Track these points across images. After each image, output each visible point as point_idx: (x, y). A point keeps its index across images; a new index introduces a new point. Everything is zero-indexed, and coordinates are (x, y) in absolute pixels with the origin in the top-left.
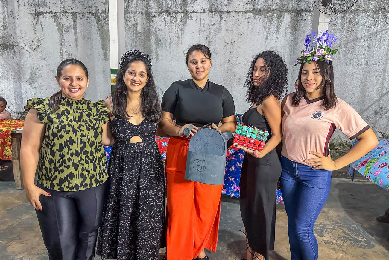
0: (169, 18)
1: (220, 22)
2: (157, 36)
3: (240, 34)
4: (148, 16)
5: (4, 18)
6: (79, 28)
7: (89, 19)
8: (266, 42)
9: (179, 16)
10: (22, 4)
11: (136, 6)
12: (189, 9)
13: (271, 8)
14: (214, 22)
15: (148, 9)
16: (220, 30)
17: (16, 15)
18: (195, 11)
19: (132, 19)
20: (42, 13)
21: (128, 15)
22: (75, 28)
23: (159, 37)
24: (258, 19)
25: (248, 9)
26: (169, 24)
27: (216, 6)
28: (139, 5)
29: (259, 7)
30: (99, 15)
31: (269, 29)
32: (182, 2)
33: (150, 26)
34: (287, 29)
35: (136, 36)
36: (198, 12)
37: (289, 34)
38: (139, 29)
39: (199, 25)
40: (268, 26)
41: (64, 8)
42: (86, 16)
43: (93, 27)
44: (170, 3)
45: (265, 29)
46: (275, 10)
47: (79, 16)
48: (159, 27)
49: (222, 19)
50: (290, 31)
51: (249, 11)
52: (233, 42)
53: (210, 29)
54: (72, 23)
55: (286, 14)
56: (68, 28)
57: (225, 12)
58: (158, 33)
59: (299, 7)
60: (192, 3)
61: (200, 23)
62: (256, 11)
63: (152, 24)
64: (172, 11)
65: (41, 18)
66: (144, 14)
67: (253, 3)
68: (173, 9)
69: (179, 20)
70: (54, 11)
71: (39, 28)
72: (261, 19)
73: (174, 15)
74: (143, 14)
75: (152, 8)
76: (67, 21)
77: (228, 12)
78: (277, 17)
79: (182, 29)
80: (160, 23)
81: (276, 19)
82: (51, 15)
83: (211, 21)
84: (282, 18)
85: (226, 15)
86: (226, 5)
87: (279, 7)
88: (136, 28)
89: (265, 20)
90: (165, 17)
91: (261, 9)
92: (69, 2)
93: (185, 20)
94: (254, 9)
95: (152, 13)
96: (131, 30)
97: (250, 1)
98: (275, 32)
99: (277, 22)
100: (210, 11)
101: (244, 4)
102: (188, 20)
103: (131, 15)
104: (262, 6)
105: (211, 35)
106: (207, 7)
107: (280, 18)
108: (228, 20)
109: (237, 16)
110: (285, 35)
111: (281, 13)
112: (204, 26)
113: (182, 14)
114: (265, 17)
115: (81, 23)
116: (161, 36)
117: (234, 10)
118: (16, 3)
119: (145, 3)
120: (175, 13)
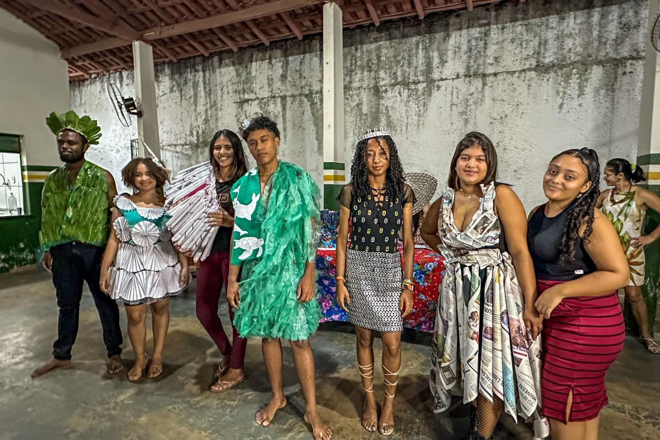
0: (406, 91)
1: (483, 89)
2: (389, 117)
3: (515, 104)
4: (377, 91)
5: (206, 110)
6: (289, 115)
7: (301, 102)
8: (559, 112)
9: (421, 87)
10: (226, 92)
11: (362, 80)
12: (436, 75)
13: (568, 60)
14: (473, 89)
15: (377, 83)
16: (482, 100)
17: (219, 106)
18: (444, 77)
19: (355, 97)
20: (247, 101)
21: (351, 92)
22: (284, 116)
23: (391, 118)
24: (545, 80)
25: (527, 66)
26: (405, 100)
27: (476, 67)
28: (365, 78)
29: (547, 61)
30: (314, 96)
31: (564, 93)
32: (425, 68)
33: (379, 104)
34: (597, 90)
35: (361, 119)
36: (449, 78)
37: (601, 97)
38: (365, 109)
39: (450, 97)
40: (563, 88)
41: (272, 92)
42: (298, 99)
43: (306, 113)
44: (408, 70)
45: (558, 93)
46: (575, 62)
47: (289, 100)
48: (391, 104)
49: (486, 85)
50: (603, 92)
51: (530, 70)
52: (503, 116)
53: (467, 100)
54: (280, 109)
55: (595, 67)
56: (276, 116)
57: (491, 74)
58: (390, 113)
59: (618, 54)
60: (440, 67)
61: (452, 94)
62: (541, 69)
63: (382, 102)
64: (410, 81)
65: (246, 106)
66: (372, 90)
67: (536, 56)
68: (412, 78)
69: (420, 93)
70: (260, 97)
72: (551, 79)
73: (413, 87)
74: (370, 89)
75: (383, 79)
76: (275, 108)
77: (495, 75)
78: (578, 73)
79: (424, 104)
80: (394, 99)
81: (577, 76)
82: (256, 102)
83: (468, 90)
84: (587, 73)
85: (492, 78)
86: (492, 64)
87: (582, 57)
88: (361, 109)
89: (557, 80)
90: (400, 89)
91: (551, 64)
92: (278, 84)
93: (429, 92)
94: (538, 66)
95: (382, 86)
96: (354, 112)
97: (531, 54)
98: (576, 96)
99: (579, 81)
100: (467, 76)
101: (521, 59)
102: (433, 91)
103: (355, 92)
104: (551, 59)
105: (469, 109)
106: (462, 71)
107: (585, 75)
108: (495, 85)
109: (509, 79)
110: (593, 99)
111: (586, 66)
112: (458, 98)
113: (425, 84)
114: (558, 75)
115: (291, 109)
116: (395, 117)
117: (504, 70)
118: (219, 91)
119: (372, 74)
120: (415, 83)
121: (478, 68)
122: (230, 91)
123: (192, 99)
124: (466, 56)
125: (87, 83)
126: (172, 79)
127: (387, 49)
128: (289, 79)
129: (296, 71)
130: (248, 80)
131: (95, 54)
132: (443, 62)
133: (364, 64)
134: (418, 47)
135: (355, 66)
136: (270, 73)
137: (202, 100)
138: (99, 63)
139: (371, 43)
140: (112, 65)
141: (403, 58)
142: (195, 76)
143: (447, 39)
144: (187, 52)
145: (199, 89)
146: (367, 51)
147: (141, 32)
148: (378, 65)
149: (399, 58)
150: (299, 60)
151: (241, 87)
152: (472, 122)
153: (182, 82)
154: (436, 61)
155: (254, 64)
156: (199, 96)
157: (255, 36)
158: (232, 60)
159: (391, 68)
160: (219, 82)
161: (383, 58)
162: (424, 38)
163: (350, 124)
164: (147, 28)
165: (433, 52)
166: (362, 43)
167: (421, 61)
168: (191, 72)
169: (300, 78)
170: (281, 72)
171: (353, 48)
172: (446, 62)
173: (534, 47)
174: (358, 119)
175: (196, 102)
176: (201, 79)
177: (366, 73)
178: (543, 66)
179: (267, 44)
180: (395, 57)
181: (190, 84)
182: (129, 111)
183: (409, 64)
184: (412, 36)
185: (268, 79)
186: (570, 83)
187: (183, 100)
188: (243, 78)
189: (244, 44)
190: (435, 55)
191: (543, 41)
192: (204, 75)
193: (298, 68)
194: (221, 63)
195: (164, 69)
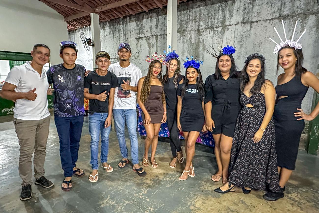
0: (213, 31)
1: (250, 29)
2: (204, 44)
3: (266, 37)
4: (199, 32)
6: (159, 44)
9: (220, 29)
10: (132, 34)
11: (192, 26)
12: (227, 23)
13: (296, 13)
14: (245, 30)
15: (199, 27)
16: (250, 35)
17: (129, 40)
18: (231, 24)
19: (188, 35)
20: (141, 38)
21: (187, 33)
22: (156, 44)
23: (205, 45)
25: (274, 17)
26: (212, 36)
27: (247, 18)
28: (194, 26)
29: (285, 13)
32: (222, 19)
33: (199, 38)
34: (311, 28)
35: (191, 46)
36: (234, 24)
37: (313, 32)
38: (193, 41)
42: (163, 36)
44: (214, 21)
46: (300, 14)
47: (159, 37)
48: (205, 38)
49: (252, 27)
50: (314, 29)
51: (275, 18)
52: (260, 43)
53: (242, 35)
54: (155, 42)
55: (311, 16)
56: (153, 45)
57: (255, 22)
58: (205, 42)
60: (230, 18)
63: (201, 37)
64: (215, 26)
65: (140, 41)
67: (279, 11)
68: (216, 25)
69: (219, 32)
70: (146, 36)
71: (139, 46)
72: (286, 23)
73: (216, 29)
75: (202, 26)
76: (153, 41)
77: (257, 22)
78: (301, 20)
79: (221, 38)
80: (207, 35)
81: (301, 21)
82: (145, 38)
83: (243, 30)
84: (306, 19)
85: (255, 24)
86: (256, 16)
87: (304, 11)
88: (191, 41)
89: (289, 24)
90: (210, 31)
91: (287, 15)
92: (154, 30)
93: (223, 32)
94: (280, 16)
95: (201, 29)
96: (188, 42)
97: (276, 10)
98: (299, 32)
99: (301, 24)
100: (243, 23)
101: (271, 13)
102: (225, 31)
103: (188, 32)
104: (287, 12)
105: (243, 40)
106: (240, 20)
107: (305, 20)
108: (257, 27)
109: (264, 24)
110: (309, 33)
111: (306, 16)
112: (238, 34)
113: (222, 28)
114: (290, 21)
115: (160, 41)
116: (207, 44)
117: (262, 19)
118: (129, 34)
119: (197, 23)
120: (217, 27)
121: (249, 18)
122: (134, 33)
123: (118, 37)
124: (243, 13)
125: (77, 31)
126: (110, 28)
127: (204, 10)
128: (159, 27)
129: (162, 23)
130: (141, 28)
131: (77, 19)
132: (231, 16)
133: (193, 18)
134: (219, 9)
135: (189, 20)
136: (151, 24)
137: (122, 38)
138: (79, 22)
139: (197, 8)
140: (85, 23)
141: (212, 15)
142: (119, 27)
143: (234, 4)
144: (114, 16)
145: (121, 33)
146: (195, 12)
147: (94, 9)
148: (200, 19)
149: (210, 15)
150: (164, 17)
151: (138, 32)
152: (244, 46)
153: (114, 30)
154: (228, 16)
155: (144, 20)
156: (121, 36)
157: (142, 8)
158: (135, 18)
159: (206, 20)
160: (129, 29)
161: (202, 15)
162: (222, 5)
163: (186, 48)
164: (96, 7)
165: (226, 11)
166: (192, 8)
167: (220, 16)
168: (118, 25)
169: (164, 26)
170: (155, 23)
171: (188, 11)
172: (233, 16)
173: (278, 6)
174: (190, 46)
175: (120, 39)
176: (122, 28)
177: (194, 23)
178: (282, 16)
179: (147, 11)
180: (208, 14)
181: (117, 30)
182: (89, 44)
183: (215, 18)
184: (216, 4)
185: (150, 27)
187: (115, 38)
188: (139, 27)
189: (138, 11)
190: (227, 12)
191: (283, 3)
192: (123, 26)
193: (163, 22)
194: (130, 20)
195: (107, 24)
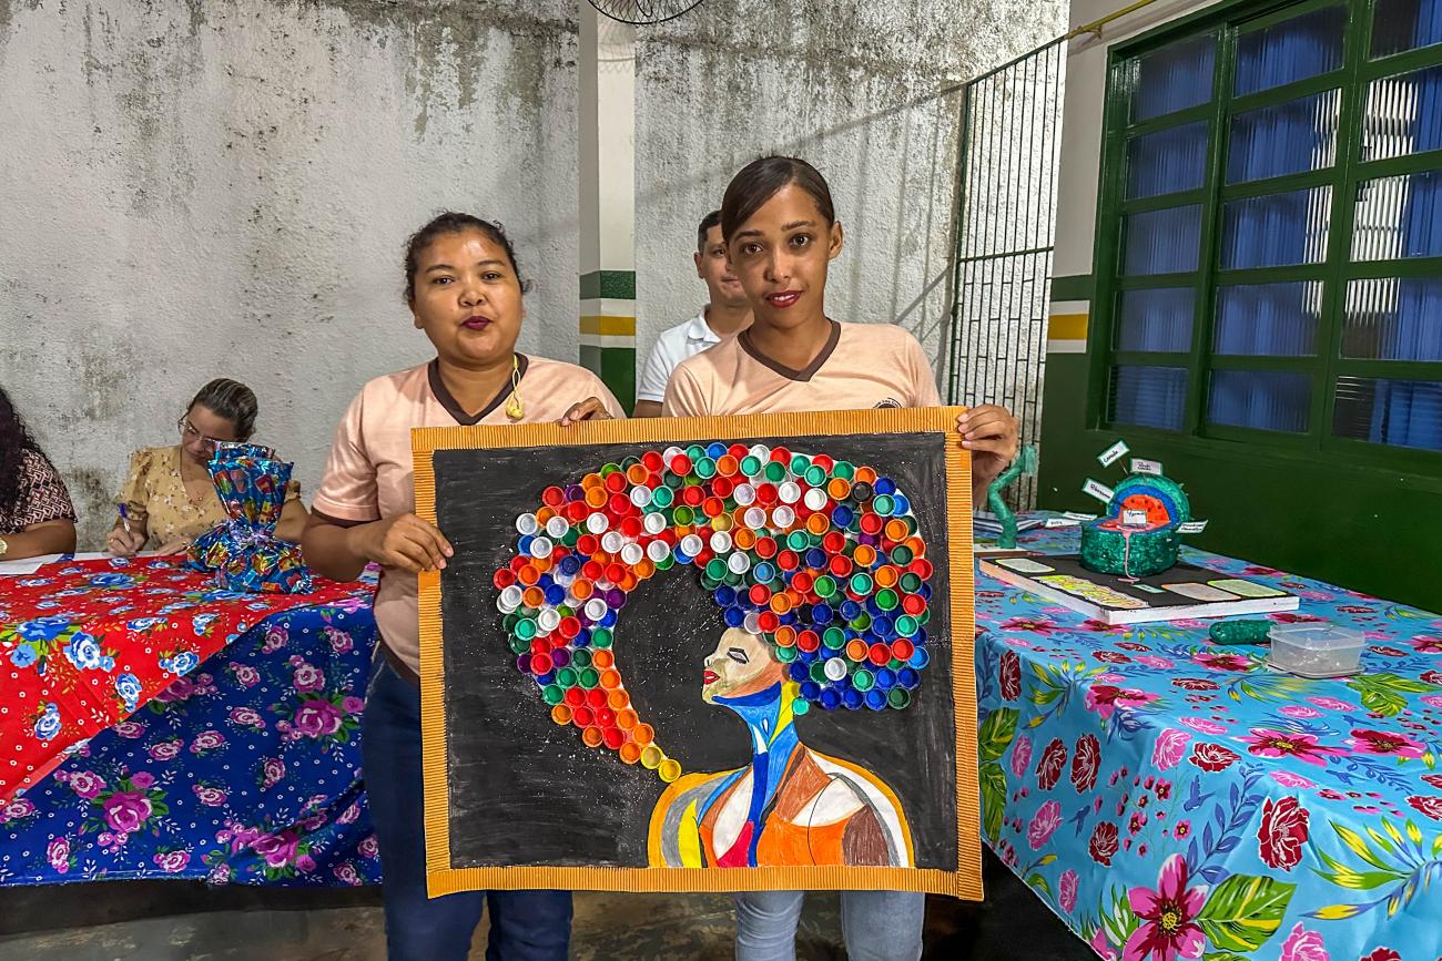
1: (193, 33)
3: (296, 96)
8: (419, 140)
14: (160, 28)
16: (194, 69)
24: (375, 40)
31: (427, 87)
34: (503, 95)
37: (514, 116)
39: (82, 36)
40: (422, 72)
45: (410, 84)
46: (447, 8)
49: (203, 21)
53: (145, 60)
55: (493, 32)
59: (543, 11)
61: (88, 30)
72: (389, 43)
81: (454, 47)
84: (476, 44)
98: (456, 102)
99: (459, 60)
102: (13, 6)
107: (471, 47)
108: (231, 27)
110: (496, 118)
111: (473, 25)
186: (437, 64)
